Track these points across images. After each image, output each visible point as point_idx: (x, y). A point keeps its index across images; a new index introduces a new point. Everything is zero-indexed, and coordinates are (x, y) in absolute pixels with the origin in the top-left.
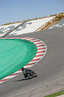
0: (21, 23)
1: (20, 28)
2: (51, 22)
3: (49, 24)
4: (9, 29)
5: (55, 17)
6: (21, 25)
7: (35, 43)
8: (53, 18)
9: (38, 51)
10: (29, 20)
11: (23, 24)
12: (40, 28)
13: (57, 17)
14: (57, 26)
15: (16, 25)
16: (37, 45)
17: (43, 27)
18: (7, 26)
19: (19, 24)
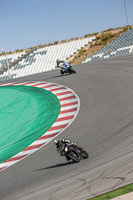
0: (24, 53)
1: (22, 63)
2: (87, 48)
3: (82, 52)
5: (94, 38)
6: (24, 57)
7: (54, 93)
8: (90, 39)
9: (62, 109)
10: (40, 47)
11: (29, 55)
13: (98, 38)
14: (100, 55)
15: (15, 57)
16: (59, 97)
17: (71, 59)
19: (20, 55)
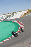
1: (11, 16)
2: (26, 13)
3: (25, 14)
4: (6, 17)
5: (28, 11)
10: (15, 12)
11: (13, 14)
12: (21, 16)
13: (29, 11)
14: (29, 15)
17: (23, 15)
18: (5, 15)
19: (11, 14)
